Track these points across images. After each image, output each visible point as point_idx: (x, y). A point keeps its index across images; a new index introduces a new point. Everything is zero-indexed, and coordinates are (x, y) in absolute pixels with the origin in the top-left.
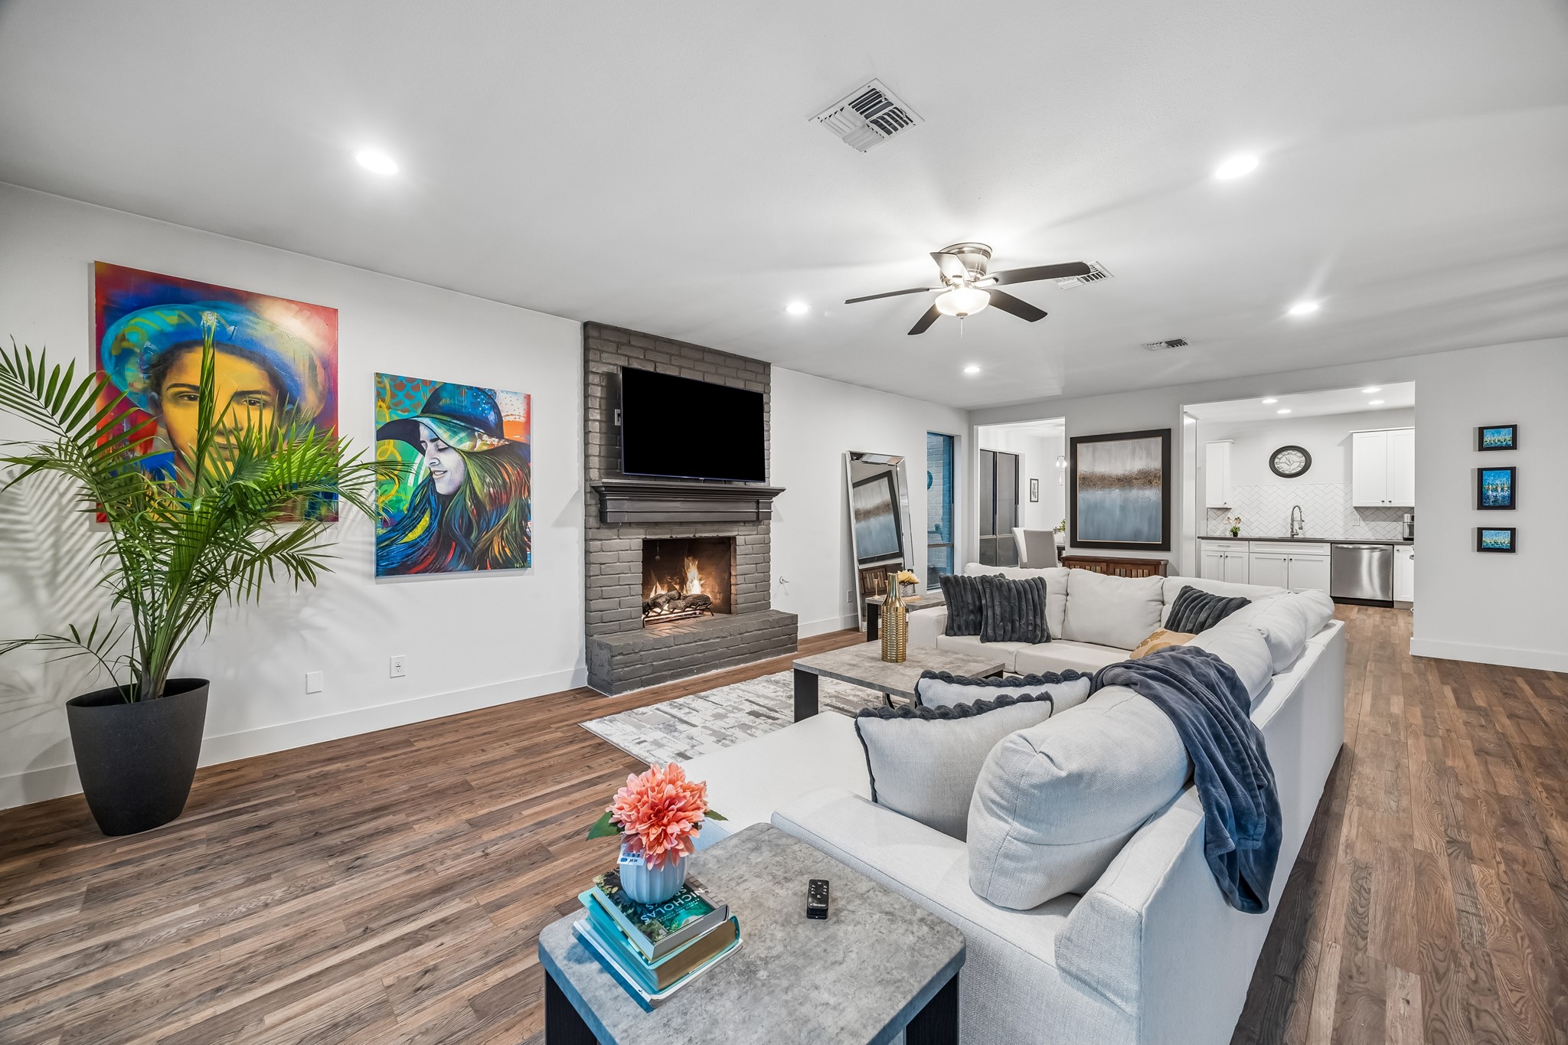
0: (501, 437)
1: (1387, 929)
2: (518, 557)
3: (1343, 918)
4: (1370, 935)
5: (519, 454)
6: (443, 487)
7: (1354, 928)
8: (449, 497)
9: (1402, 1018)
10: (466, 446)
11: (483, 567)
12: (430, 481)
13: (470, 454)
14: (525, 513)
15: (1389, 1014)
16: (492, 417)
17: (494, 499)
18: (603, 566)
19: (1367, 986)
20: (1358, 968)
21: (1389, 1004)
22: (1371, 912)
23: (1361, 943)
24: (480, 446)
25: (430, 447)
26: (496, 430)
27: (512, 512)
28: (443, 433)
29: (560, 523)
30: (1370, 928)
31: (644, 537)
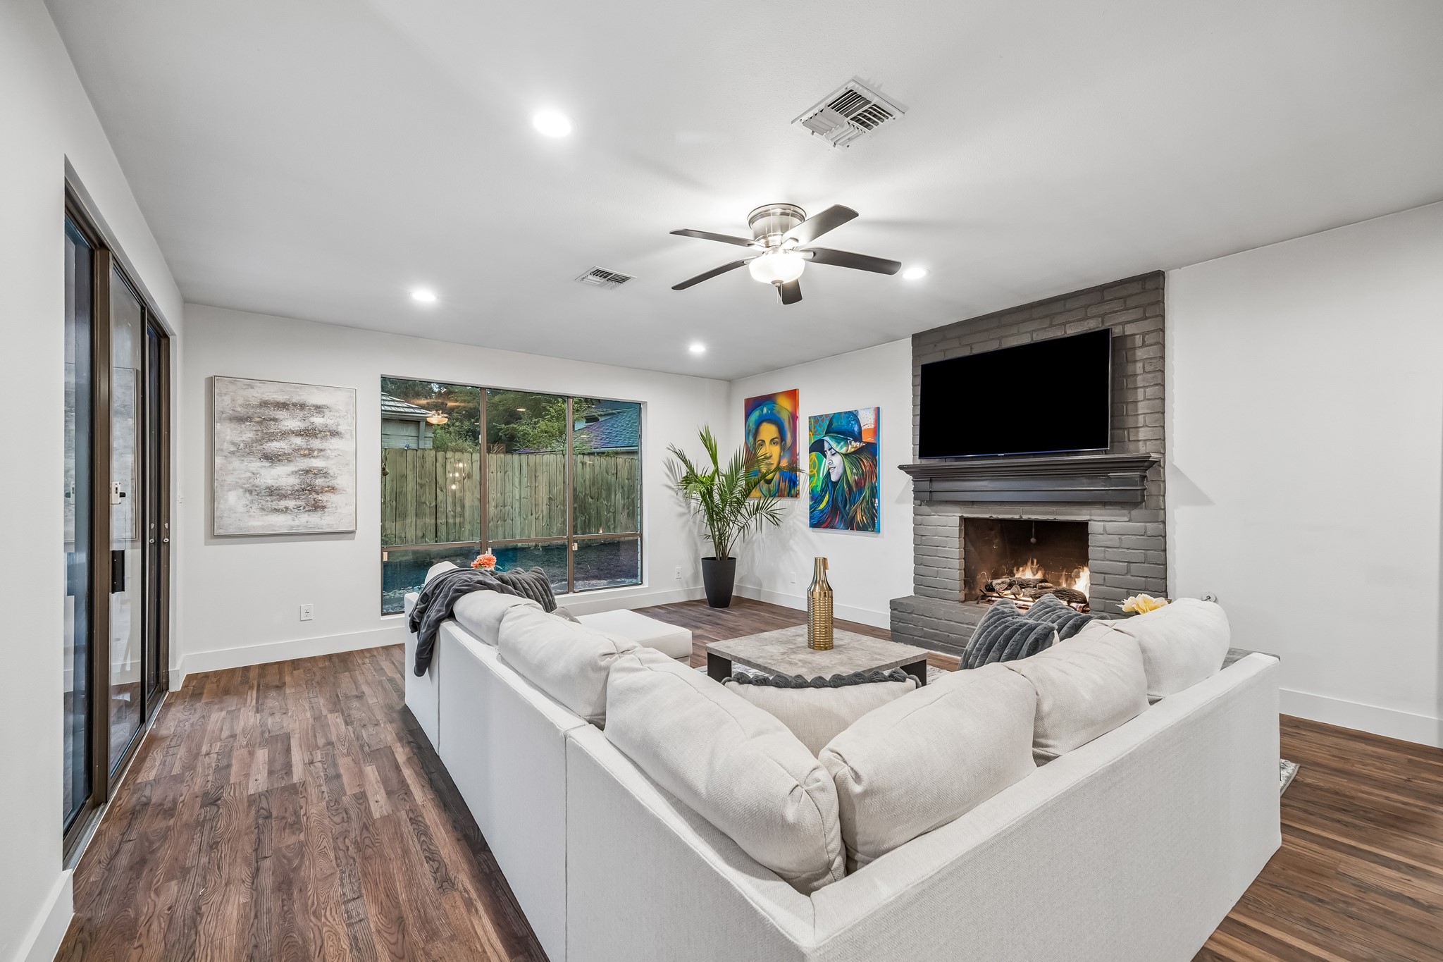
0: (860, 441)
1: (402, 835)
2: (871, 524)
3: (429, 823)
4: (409, 824)
5: (871, 450)
6: (834, 478)
7: (420, 821)
8: (837, 483)
9: (377, 793)
10: (843, 450)
11: (852, 529)
12: (828, 474)
13: (846, 455)
14: (874, 493)
15: (383, 791)
16: (856, 429)
17: (857, 483)
18: (924, 538)
19: (397, 796)
20: (405, 800)
21: (384, 795)
22: (415, 839)
23: (411, 815)
24: (851, 449)
25: (828, 454)
26: (858, 438)
27: (867, 492)
28: (834, 444)
29: (900, 501)
30: (411, 828)
31: (960, 515)
